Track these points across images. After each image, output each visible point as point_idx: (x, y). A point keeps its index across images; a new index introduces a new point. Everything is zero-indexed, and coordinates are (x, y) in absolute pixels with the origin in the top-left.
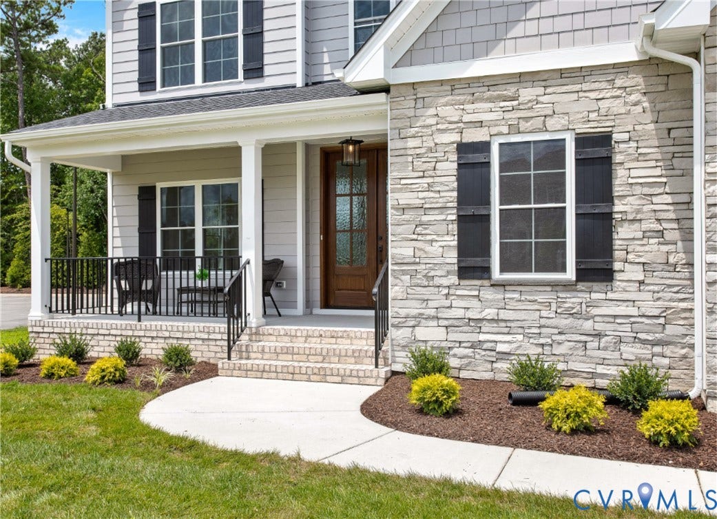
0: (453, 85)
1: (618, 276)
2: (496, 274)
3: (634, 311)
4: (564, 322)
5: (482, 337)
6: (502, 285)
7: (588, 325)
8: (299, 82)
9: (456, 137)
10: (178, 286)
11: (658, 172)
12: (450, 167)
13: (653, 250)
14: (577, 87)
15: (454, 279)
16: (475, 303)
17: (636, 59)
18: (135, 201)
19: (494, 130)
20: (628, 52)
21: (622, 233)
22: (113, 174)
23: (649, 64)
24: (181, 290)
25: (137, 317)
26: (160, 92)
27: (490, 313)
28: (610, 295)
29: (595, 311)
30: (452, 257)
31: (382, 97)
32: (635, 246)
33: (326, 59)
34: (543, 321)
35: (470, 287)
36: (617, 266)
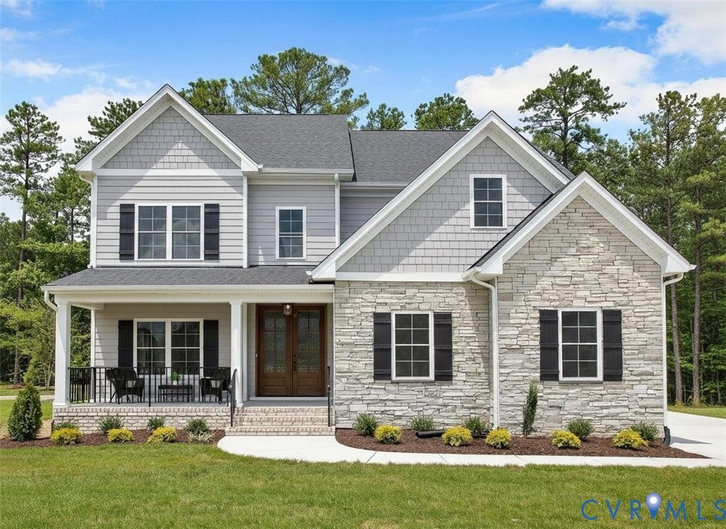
0: (371, 284)
1: (454, 378)
2: (394, 377)
3: (462, 394)
4: (428, 400)
5: (387, 408)
6: (397, 383)
7: (440, 401)
8: (245, 266)
9: (373, 310)
10: (158, 384)
11: (471, 332)
12: (369, 325)
13: (470, 367)
14: (435, 291)
15: (372, 381)
16: (382, 392)
17: (462, 280)
18: (116, 330)
19: (392, 308)
20: (458, 277)
21: (456, 358)
22: (96, 312)
23: (468, 284)
24: (161, 387)
25: (148, 404)
26: (137, 261)
27: (391, 397)
28: (451, 387)
29: (444, 394)
30: (371, 369)
31: (331, 286)
32: (463, 365)
33: (260, 252)
34: (418, 400)
35: (380, 384)
36: (454, 374)
